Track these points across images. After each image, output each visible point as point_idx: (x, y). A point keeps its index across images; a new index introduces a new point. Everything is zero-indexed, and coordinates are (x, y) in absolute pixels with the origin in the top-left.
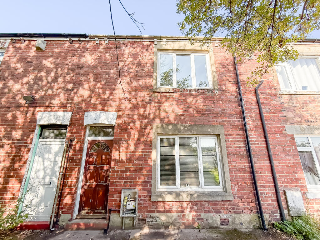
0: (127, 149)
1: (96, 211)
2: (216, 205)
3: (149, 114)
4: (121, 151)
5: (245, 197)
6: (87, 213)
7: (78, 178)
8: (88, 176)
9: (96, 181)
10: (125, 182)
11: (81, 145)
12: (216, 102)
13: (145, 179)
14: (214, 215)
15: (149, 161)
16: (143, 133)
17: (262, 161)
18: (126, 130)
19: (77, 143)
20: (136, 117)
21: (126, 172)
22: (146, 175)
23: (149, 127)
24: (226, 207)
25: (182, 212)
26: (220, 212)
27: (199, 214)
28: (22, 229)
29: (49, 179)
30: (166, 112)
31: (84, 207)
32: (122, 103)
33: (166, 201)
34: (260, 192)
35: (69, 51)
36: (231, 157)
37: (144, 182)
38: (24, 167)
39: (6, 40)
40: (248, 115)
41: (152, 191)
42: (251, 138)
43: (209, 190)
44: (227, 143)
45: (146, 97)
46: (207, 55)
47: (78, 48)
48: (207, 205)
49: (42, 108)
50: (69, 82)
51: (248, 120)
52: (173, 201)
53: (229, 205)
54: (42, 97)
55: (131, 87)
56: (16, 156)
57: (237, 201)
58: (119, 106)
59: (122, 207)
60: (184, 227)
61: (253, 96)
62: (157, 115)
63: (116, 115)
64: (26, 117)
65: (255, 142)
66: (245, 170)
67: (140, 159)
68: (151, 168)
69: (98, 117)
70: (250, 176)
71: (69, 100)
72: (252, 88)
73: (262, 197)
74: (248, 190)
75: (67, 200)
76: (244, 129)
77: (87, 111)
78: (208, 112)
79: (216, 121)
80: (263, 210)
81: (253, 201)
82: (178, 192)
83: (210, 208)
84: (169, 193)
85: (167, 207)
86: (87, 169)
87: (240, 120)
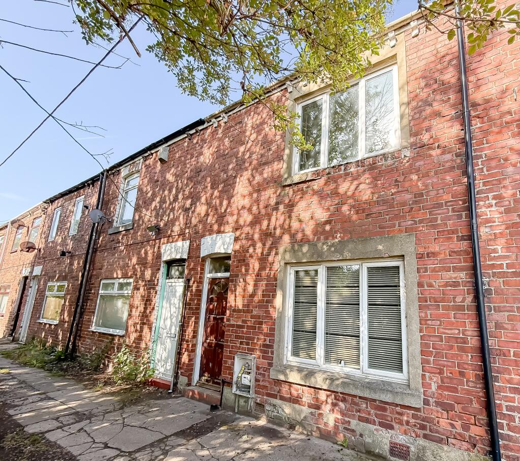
0: (244, 290)
1: (216, 380)
2: (385, 410)
3: (275, 229)
4: (237, 293)
5: (458, 408)
6: (207, 381)
7: (195, 332)
8: (209, 329)
9: (216, 338)
10: (241, 343)
11: (198, 286)
12: (401, 179)
13: (265, 340)
14: (376, 430)
15: (271, 310)
16: (265, 264)
18: (244, 260)
19: (194, 283)
20: (256, 236)
21: (243, 327)
22: (266, 335)
23: (273, 253)
24: (405, 418)
25: (318, 407)
26: (392, 428)
27: (347, 419)
28: (152, 385)
29: (175, 330)
30: (300, 221)
31: (204, 372)
32: (241, 216)
33: (293, 383)
34: (504, 404)
35: (189, 152)
36: (429, 309)
37: (265, 346)
38: (153, 314)
39: (140, 160)
40: (490, 195)
41: (274, 361)
42: (495, 258)
43: (377, 378)
44: (420, 276)
45: (272, 200)
46: (395, 68)
47: (197, 143)
48: (364, 406)
49: (166, 239)
50: (187, 198)
51: (490, 211)
52: (305, 386)
53: (414, 416)
54: (166, 225)
55: (253, 187)
56: (147, 301)
57: (435, 412)
58: (237, 222)
59: (235, 379)
60: (319, 435)
61: (514, 136)
62: (287, 230)
63: (233, 238)
64: (154, 252)
65: (505, 270)
66: (465, 341)
67: (260, 307)
68: (274, 324)
69: (214, 244)
70: (478, 359)
71: (187, 224)
72: (514, 116)
73: (512, 419)
74: (468, 392)
75: (185, 358)
76: (471, 237)
77: (203, 236)
78: (381, 208)
79: (397, 225)
80: (510, 453)
81: (479, 423)
82: (315, 371)
83: (369, 414)
84: (300, 370)
85: (295, 393)
86: (207, 320)
87: (464, 213)
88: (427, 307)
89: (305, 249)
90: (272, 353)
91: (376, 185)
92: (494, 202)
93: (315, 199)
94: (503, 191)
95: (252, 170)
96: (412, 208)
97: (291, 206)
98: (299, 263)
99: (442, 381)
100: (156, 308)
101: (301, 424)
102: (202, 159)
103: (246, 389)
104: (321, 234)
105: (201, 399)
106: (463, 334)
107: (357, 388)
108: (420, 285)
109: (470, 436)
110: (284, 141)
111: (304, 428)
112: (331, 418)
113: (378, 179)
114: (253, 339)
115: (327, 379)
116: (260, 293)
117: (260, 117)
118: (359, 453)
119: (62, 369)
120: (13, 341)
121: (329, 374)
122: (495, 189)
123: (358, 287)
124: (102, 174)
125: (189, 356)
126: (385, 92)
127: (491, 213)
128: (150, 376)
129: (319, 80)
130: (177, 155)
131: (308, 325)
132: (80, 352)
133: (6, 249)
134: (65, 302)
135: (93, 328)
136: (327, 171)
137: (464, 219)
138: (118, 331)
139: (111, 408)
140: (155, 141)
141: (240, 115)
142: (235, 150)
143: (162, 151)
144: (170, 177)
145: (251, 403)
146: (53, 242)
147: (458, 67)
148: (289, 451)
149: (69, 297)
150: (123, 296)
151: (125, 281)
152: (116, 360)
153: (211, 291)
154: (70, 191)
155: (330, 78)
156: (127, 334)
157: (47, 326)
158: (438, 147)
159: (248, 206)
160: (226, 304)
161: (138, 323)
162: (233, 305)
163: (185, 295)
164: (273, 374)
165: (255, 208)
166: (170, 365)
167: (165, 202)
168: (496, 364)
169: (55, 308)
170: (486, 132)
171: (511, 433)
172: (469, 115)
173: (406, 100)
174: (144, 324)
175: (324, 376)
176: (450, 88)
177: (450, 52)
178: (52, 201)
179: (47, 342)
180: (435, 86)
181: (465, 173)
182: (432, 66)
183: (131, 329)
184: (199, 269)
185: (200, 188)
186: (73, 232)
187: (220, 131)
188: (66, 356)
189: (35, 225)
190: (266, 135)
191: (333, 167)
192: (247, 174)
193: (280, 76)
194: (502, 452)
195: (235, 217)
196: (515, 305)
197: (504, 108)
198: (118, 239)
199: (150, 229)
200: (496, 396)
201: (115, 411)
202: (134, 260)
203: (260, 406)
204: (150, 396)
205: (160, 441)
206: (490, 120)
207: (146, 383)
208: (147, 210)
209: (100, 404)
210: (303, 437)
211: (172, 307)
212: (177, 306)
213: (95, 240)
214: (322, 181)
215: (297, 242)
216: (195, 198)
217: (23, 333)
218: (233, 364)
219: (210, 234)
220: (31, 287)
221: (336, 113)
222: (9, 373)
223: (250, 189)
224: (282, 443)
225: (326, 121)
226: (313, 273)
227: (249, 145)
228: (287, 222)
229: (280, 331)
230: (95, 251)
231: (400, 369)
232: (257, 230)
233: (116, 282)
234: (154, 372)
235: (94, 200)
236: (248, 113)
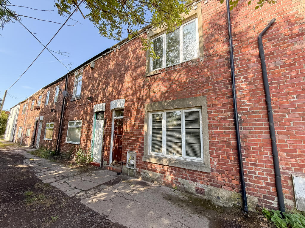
0: (130, 124)
1: (119, 163)
2: (193, 173)
3: (143, 96)
4: (127, 125)
5: (226, 172)
6: (115, 163)
7: (110, 142)
8: (115, 141)
9: (118, 145)
10: (130, 146)
11: (110, 123)
12: (200, 71)
13: (140, 145)
14: (189, 182)
15: (142, 132)
16: (139, 112)
17: (256, 134)
18: (130, 111)
19: (108, 121)
20: (135, 100)
21: (130, 139)
22: (140, 143)
23: (142, 107)
24: (202, 177)
25: (164, 173)
26: (196, 181)
27: (176, 178)
28: (92, 165)
29: (101, 142)
30: (154, 92)
31: (114, 159)
32: (127, 91)
33: (153, 163)
34: (248, 170)
35: (104, 64)
36: (213, 130)
37: (140, 147)
38: (91, 135)
39: (82, 68)
40: (242, 77)
41: (144, 154)
42: (244, 106)
43: (190, 160)
44: (209, 115)
45: (141, 83)
46: (197, 19)
47: (107, 59)
48: (184, 172)
49: (95, 103)
50: (104, 84)
51: (242, 84)
52: (158, 164)
53: (206, 176)
54: (95, 96)
55: (132, 78)
56: (89, 130)
57: (215, 174)
58: (126, 94)
59: (127, 162)
60: (164, 185)
61: (253, 49)
62: (148, 96)
63: (124, 101)
64: (90, 109)
65: (249, 111)
66: (230, 143)
67: (137, 131)
68: (144, 138)
69: (116, 104)
70: (236, 151)
71: (104, 96)
72: (253, 39)
73: (251, 177)
74: (231, 166)
75: (106, 153)
76: (232, 96)
77: (111, 101)
78: (190, 85)
79: (198, 92)
80: (250, 192)
81: (236, 179)
82: (162, 158)
83: (186, 176)
84: (155, 157)
85: (153, 167)
86: (114, 137)
87: (229, 86)
88: (212, 129)
89: (157, 104)
90: (143, 150)
91: (188, 75)
92: (243, 80)
93: (161, 82)
94: (248, 75)
95: (132, 71)
96: (205, 84)
97: (150, 86)
98: (154, 111)
99: (219, 161)
100: (92, 132)
101: (157, 180)
102: (109, 67)
103: (132, 166)
104: (164, 98)
105: (113, 170)
106: (229, 140)
107: (181, 165)
108: (209, 119)
109: (232, 185)
110: (145, 57)
111: (158, 182)
112: (169, 178)
113: (189, 72)
114: (135, 144)
115: (167, 161)
116: (137, 125)
117: (134, 46)
118: (182, 192)
119: (55, 159)
120: (34, 148)
121: (168, 159)
122: (244, 74)
123: (181, 121)
124: (67, 75)
125: (107, 152)
126: (192, 31)
127: (243, 85)
128: (91, 161)
129: (162, 27)
130: (98, 66)
131: (159, 138)
132: (61, 152)
133: (28, 109)
134: (54, 131)
135: (66, 142)
136: (166, 69)
137: (229, 88)
138: (77, 142)
139: (76, 174)
140: (88, 60)
141: (126, 46)
142: (124, 62)
143: (92, 64)
144: (96, 75)
145: (135, 172)
146: (47, 106)
147: (227, 17)
148: (152, 191)
149: (55, 129)
150: (78, 128)
151: (79, 121)
152: (77, 154)
153: (115, 125)
154: (53, 84)
155: (167, 26)
156: (81, 144)
157: (47, 141)
158: (217, 56)
159: (130, 87)
160: (122, 130)
161: (85, 139)
162: (126, 130)
163: (104, 126)
164: (144, 159)
165: (134, 87)
166: (99, 157)
167: (94, 87)
168: (244, 153)
169: (49, 134)
170: (240, 47)
171: (250, 183)
172: (232, 40)
173: (202, 34)
174: (87, 139)
175: (166, 160)
176: (223, 27)
177: (223, 10)
178: (46, 88)
179: (47, 148)
180: (216, 27)
181: (230, 67)
182: (214, 18)
183: (82, 142)
184: (110, 115)
185: (109, 80)
186: (56, 101)
187: (117, 54)
188: (56, 153)
189: (40, 99)
190: (138, 54)
191: (169, 67)
192: (130, 72)
193: (144, 26)
194: (246, 191)
195: (125, 92)
196: (253, 127)
197: (249, 36)
198: (75, 103)
199: (88, 98)
200: (244, 167)
201: (78, 175)
202: (82, 112)
203: (139, 173)
204: (92, 169)
205: (97, 186)
206: (242, 41)
207: (89, 164)
208: (87, 90)
209: (72, 172)
210: (158, 185)
211: (99, 132)
212: (101, 131)
213: (65, 104)
214: (164, 74)
215: (153, 101)
216: (107, 84)
217: (38, 145)
218: (126, 155)
219: (114, 100)
220: (39, 125)
221: (169, 43)
222: (33, 160)
223: (131, 79)
224: (149, 188)
225: (164, 46)
226: (160, 115)
227: (130, 59)
228: (148, 93)
229: (146, 141)
230: (65, 109)
231: (200, 156)
232: (135, 97)
233: (75, 122)
234: (93, 159)
235: (64, 87)
236: (129, 44)
